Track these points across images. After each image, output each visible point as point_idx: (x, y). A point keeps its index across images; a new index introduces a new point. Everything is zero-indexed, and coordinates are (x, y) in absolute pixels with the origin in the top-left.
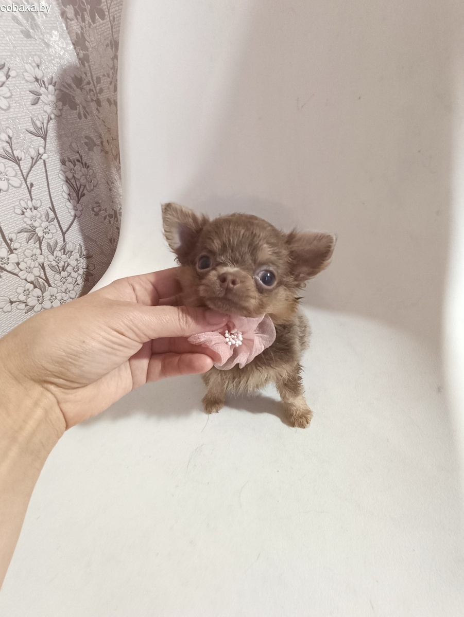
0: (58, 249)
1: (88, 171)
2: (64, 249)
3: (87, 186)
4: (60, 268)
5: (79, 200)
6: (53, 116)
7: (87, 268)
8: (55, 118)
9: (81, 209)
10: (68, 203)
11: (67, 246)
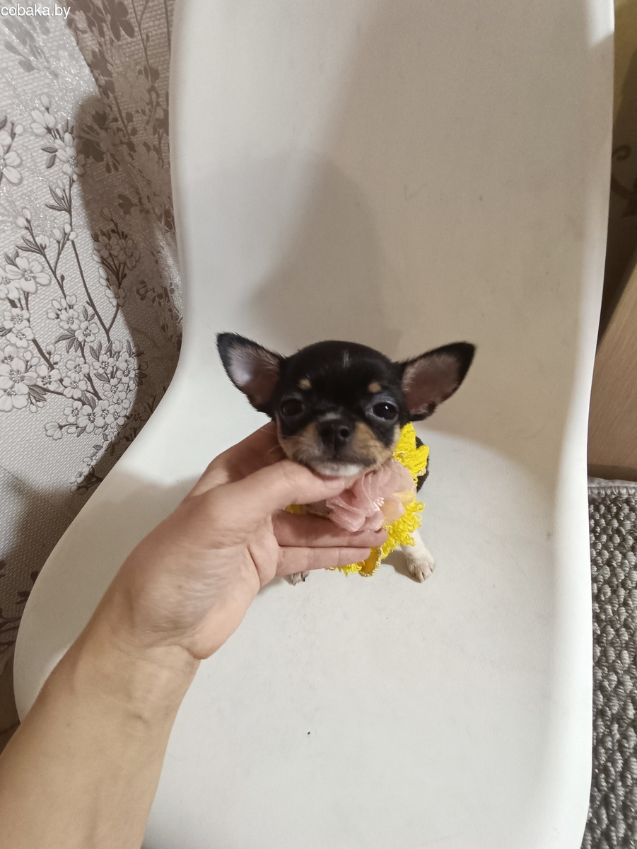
0: (103, 352)
1: (126, 242)
2: (109, 350)
3: (128, 262)
4: (109, 375)
5: (120, 284)
6: (75, 177)
7: (139, 369)
8: (78, 178)
9: (123, 295)
10: (108, 291)
11: (114, 345)
